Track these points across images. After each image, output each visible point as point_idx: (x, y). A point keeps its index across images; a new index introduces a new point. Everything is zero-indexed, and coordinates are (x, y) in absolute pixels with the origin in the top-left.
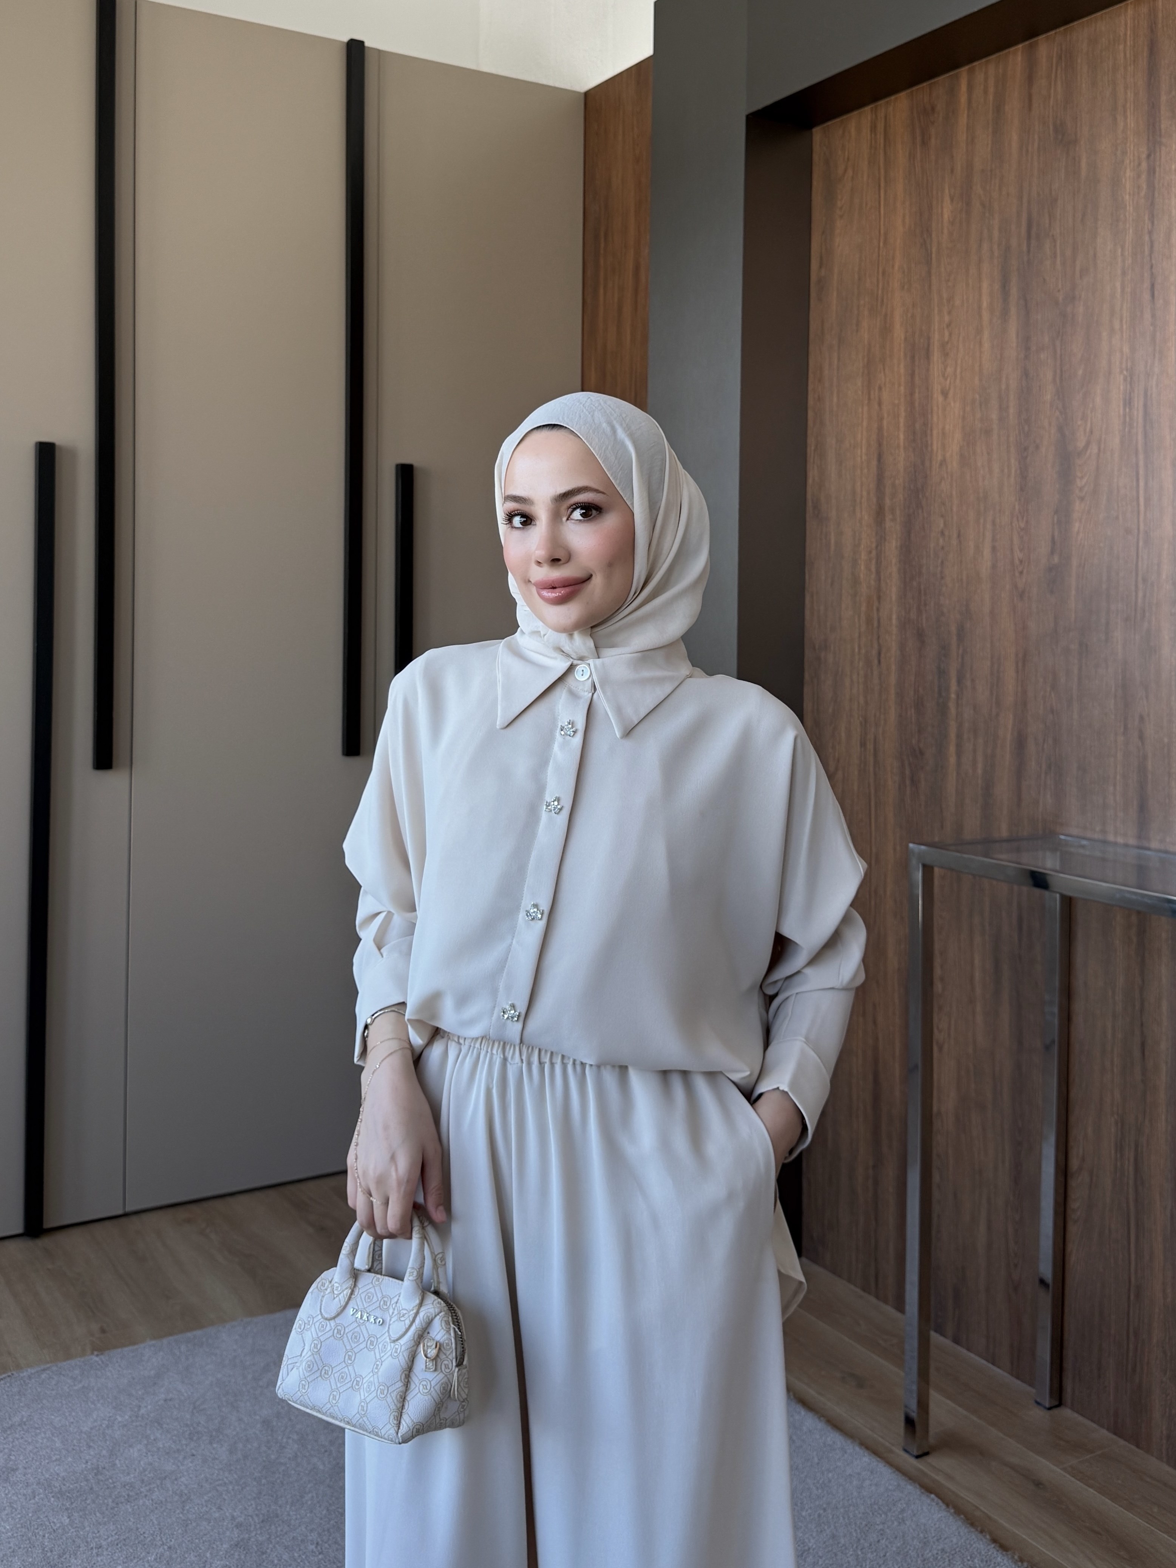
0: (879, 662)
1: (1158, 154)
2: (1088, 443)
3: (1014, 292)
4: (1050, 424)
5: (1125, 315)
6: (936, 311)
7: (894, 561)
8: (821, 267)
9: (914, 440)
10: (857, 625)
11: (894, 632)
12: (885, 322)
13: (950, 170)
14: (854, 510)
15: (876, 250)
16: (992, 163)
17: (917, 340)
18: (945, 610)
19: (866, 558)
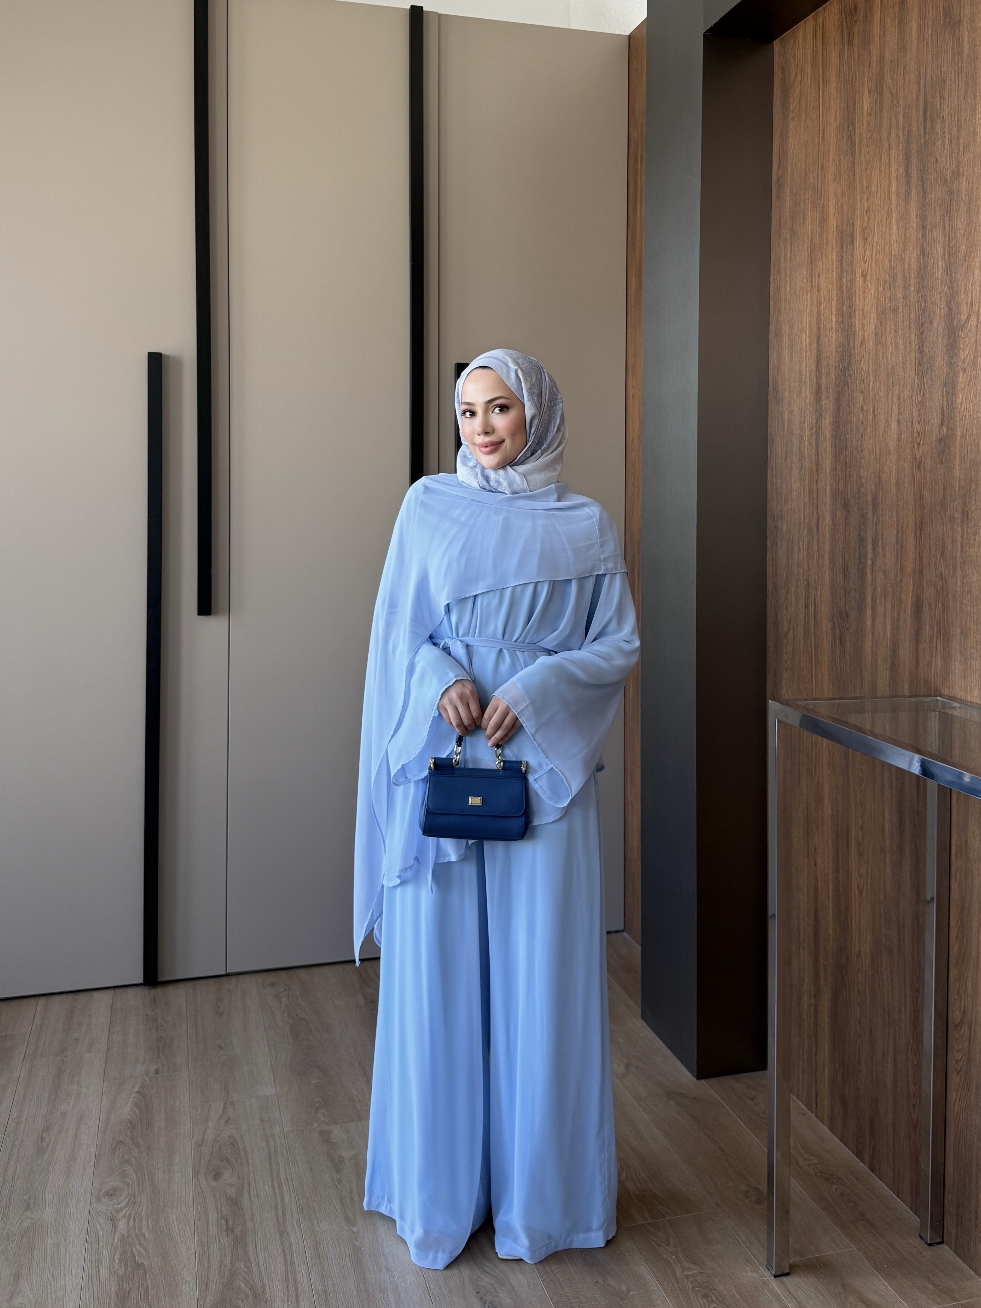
0: (818, 530)
2: (969, 316)
3: (914, 173)
4: (941, 300)
6: (858, 199)
7: (828, 436)
8: (779, 167)
9: (843, 322)
10: (803, 496)
11: (828, 502)
12: (823, 213)
13: (868, 65)
14: (801, 390)
15: (817, 146)
16: (898, 53)
17: (845, 228)
18: (864, 482)
19: (808, 434)
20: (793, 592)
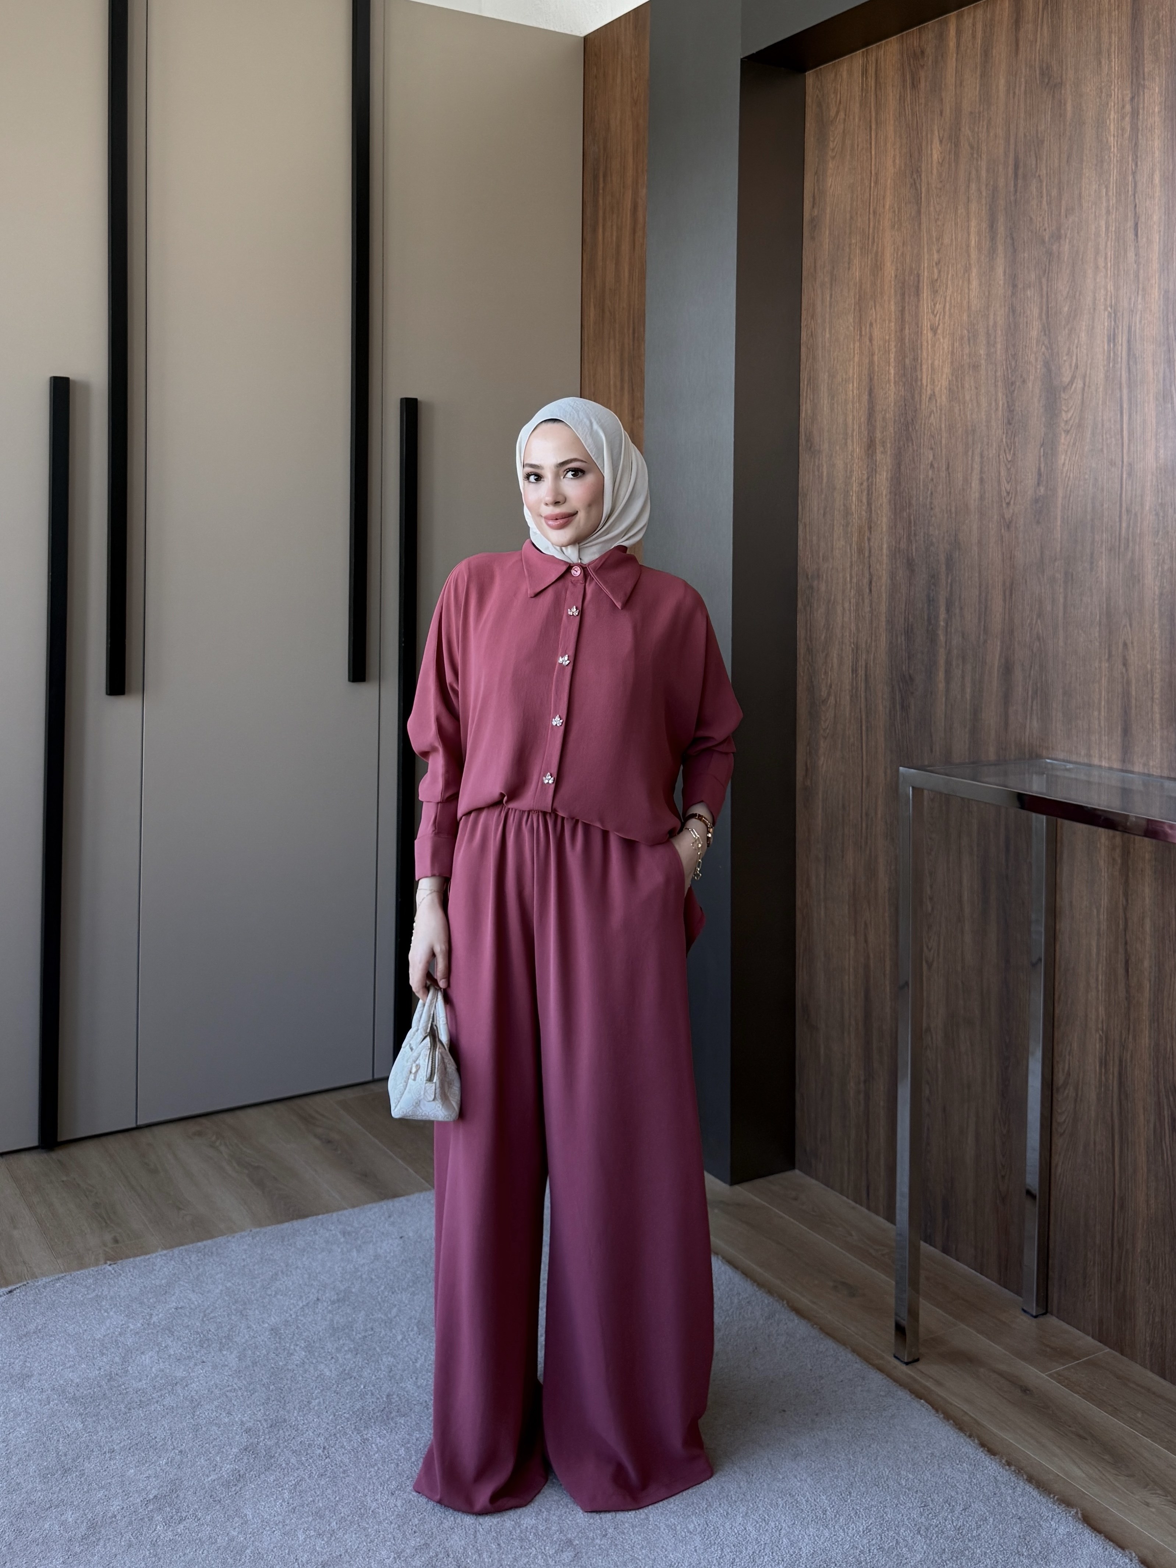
0: (870, 590)
1: (1141, 98)
2: (1073, 378)
3: (1001, 230)
4: (1036, 360)
5: (1109, 254)
6: (926, 250)
7: (884, 493)
8: (813, 207)
9: (904, 375)
10: (849, 555)
11: (885, 562)
12: (876, 261)
13: (939, 113)
14: (846, 443)
15: (868, 190)
16: (980, 105)
17: (907, 278)
18: (934, 540)
19: (857, 489)
20: (835, 655)
